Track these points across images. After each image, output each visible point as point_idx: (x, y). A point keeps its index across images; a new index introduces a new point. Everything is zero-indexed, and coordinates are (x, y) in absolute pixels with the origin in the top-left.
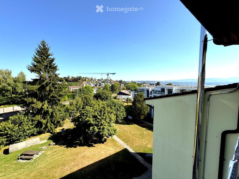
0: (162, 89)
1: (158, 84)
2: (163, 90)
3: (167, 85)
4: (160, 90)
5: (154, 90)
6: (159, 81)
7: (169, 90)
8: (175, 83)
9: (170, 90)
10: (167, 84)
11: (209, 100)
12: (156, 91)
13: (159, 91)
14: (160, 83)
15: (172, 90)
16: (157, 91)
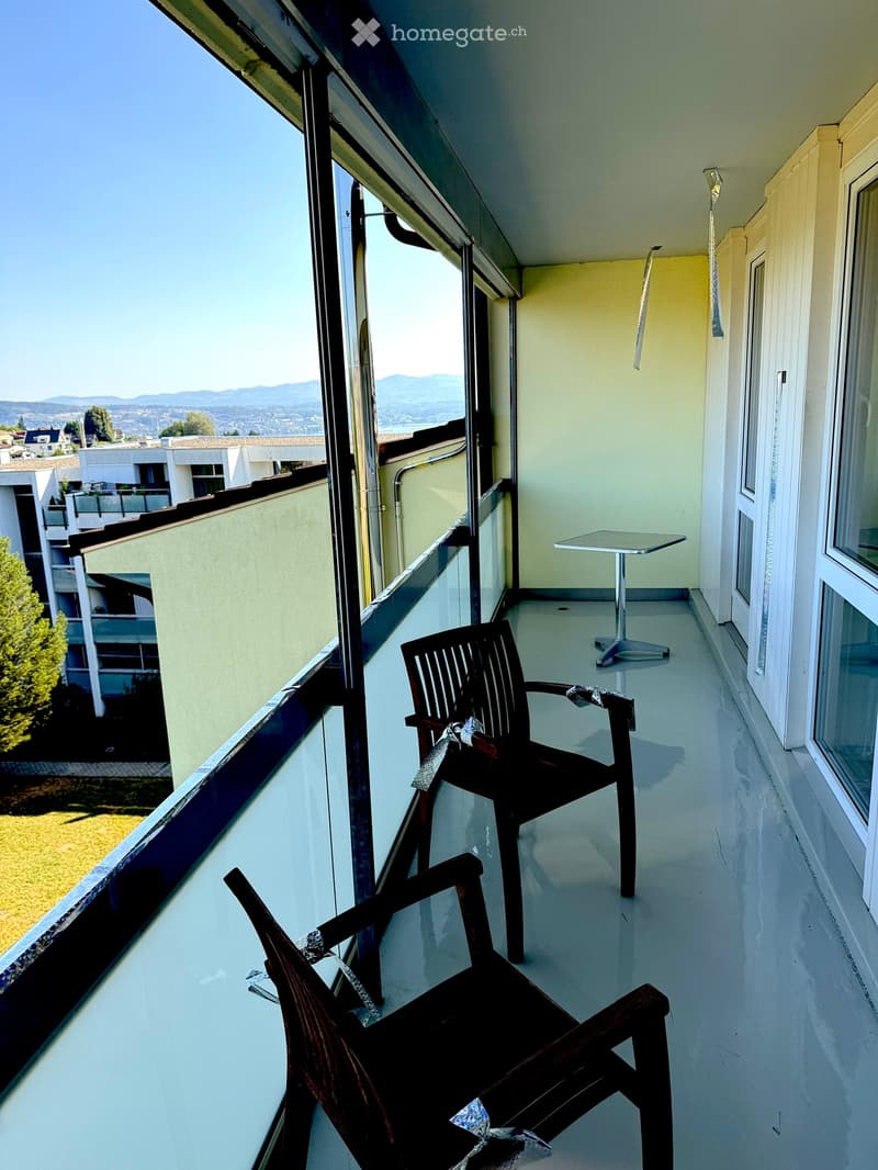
0: (143, 469)
1: (94, 426)
2: (152, 476)
3: (169, 433)
4: (130, 477)
5: (76, 485)
6: (100, 405)
7: (196, 469)
8: (225, 413)
9: (207, 469)
10: (168, 422)
11: (398, 498)
12: (100, 492)
13: (123, 489)
14: (113, 417)
15: (219, 469)
16: (104, 485)
